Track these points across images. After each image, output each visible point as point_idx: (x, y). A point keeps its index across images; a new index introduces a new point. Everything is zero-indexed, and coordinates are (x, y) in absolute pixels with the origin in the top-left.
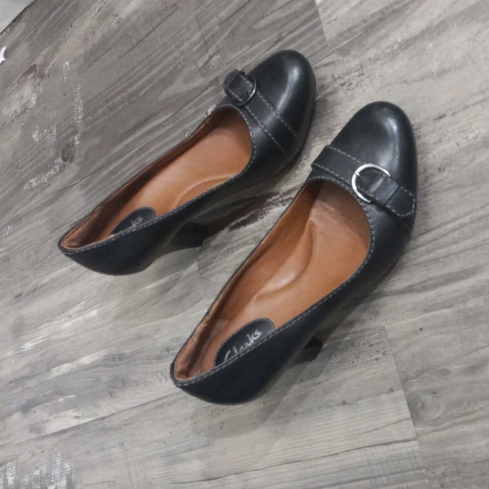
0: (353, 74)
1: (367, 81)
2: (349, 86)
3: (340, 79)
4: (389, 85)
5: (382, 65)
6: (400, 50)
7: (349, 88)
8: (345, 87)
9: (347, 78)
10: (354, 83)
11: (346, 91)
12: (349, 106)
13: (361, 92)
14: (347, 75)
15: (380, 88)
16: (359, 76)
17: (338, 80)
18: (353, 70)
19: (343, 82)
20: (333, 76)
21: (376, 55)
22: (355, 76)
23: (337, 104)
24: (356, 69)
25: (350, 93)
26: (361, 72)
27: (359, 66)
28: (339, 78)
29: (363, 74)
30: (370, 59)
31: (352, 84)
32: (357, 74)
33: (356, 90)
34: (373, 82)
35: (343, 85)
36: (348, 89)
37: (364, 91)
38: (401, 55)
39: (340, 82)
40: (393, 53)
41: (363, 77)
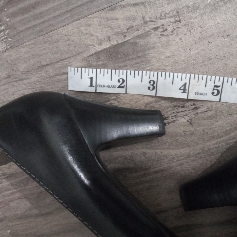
0: (168, 20)
1: (184, 29)
2: (163, 31)
3: (152, 23)
4: (209, 37)
5: (202, 15)
6: (222, 3)
7: (163, 33)
8: (158, 32)
9: (160, 23)
10: (170, 29)
11: (159, 36)
12: (163, 53)
13: (177, 39)
14: (161, 19)
15: (199, 39)
16: (175, 22)
17: (149, 23)
18: (167, 16)
19: (156, 26)
20: (143, 18)
21: (195, 4)
22: (170, 22)
23: (149, 49)
24: (171, 14)
25: (164, 39)
26: (177, 19)
27: (175, 12)
28: (152, 21)
29: (180, 21)
30: (188, 7)
31: (166, 30)
32: (172, 20)
33: (171, 37)
34: (192, 31)
35: (156, 29)
36: (162, 35)
37: (181, 39)
38: (224, 8)
39: (152, 26)
40: (214, 4)
41: (180, 25)
